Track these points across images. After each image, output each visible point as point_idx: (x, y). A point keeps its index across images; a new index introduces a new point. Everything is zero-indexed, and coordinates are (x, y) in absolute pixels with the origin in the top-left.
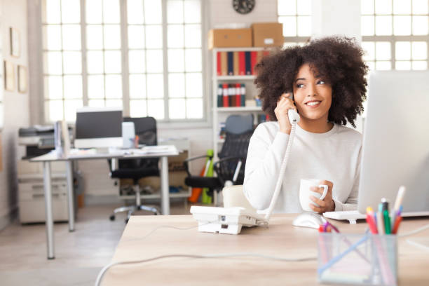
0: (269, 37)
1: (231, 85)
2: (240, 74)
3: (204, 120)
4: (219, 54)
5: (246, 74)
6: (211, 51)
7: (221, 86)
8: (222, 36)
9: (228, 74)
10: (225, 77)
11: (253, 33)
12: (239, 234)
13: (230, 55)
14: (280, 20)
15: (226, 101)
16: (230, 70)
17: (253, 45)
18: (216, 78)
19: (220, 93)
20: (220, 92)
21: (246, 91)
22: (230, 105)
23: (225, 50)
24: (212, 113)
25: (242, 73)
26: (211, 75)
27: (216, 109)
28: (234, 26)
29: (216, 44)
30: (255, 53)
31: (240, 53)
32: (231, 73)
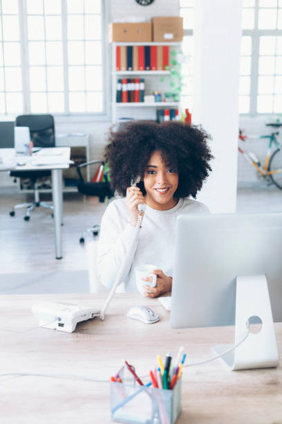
0: (169, 32)
1: (129, 81)
2: (139, 69)
3: (104, 114)
4: (118, 49)
5: (145, 69)
6: (110, 44)
7: (120, 81)
8: (122, 30)
9: (127, 70)
10: (125, 72)
11: (152, 27)
13: (130, 49)
14: (181, 16)
15: (125, 97)
16: (130, 64)
17: (153, 40)
18: (116, 74)
19: (119, 89)
20: (119, 87)
21: (145, 86)
22: (129, 101)
23: (124, 44)
24: (111, 108)
25: (142, 68)
26: (111, 69)
27: (115, 104)
28: (134, 20)
29: (116, 39)
30: (155, 47)
31: (140, 48)
32: (130, 69)
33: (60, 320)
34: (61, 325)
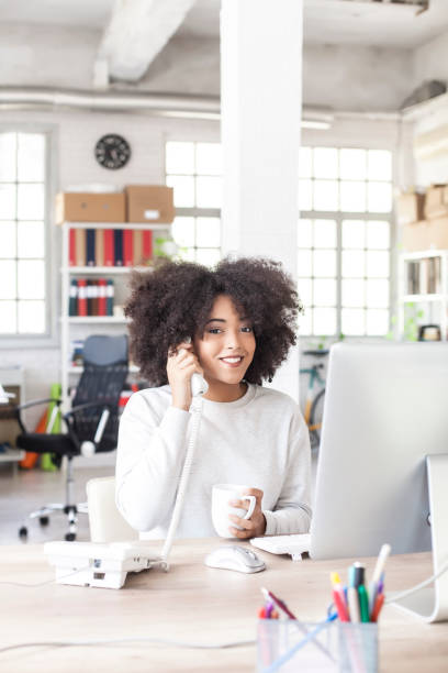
0: (152, 207)
1: (90, 282)
2: (105, 264)
3: (48, 336)
4: (72, 233)
5: (115, 264)
6: (59, 227)
7: (75, 283)
8: (78, 204)
9: (87, 264)
10: (82, 269)
11: (127, 200)
12: (122, 588)
13: (90, 234)
14: (169, 183)
15: (82, 307)
16: (90, 257)
17: (127, 220)
18: (67, 270)
19: (73, 294)
20: (73, 291)
21: (116, 291)
22: (90, 313)
23: (82, 226)
24: (59, 325)
25: (110, 263)
26: (60, 263)
27: (66, 318)
28: (97, 188)
29: (69, 217)
30: (130, 232)
31: (106, 232)
32: (91, 263)
33: (97, 566)
34: (100, 576)
